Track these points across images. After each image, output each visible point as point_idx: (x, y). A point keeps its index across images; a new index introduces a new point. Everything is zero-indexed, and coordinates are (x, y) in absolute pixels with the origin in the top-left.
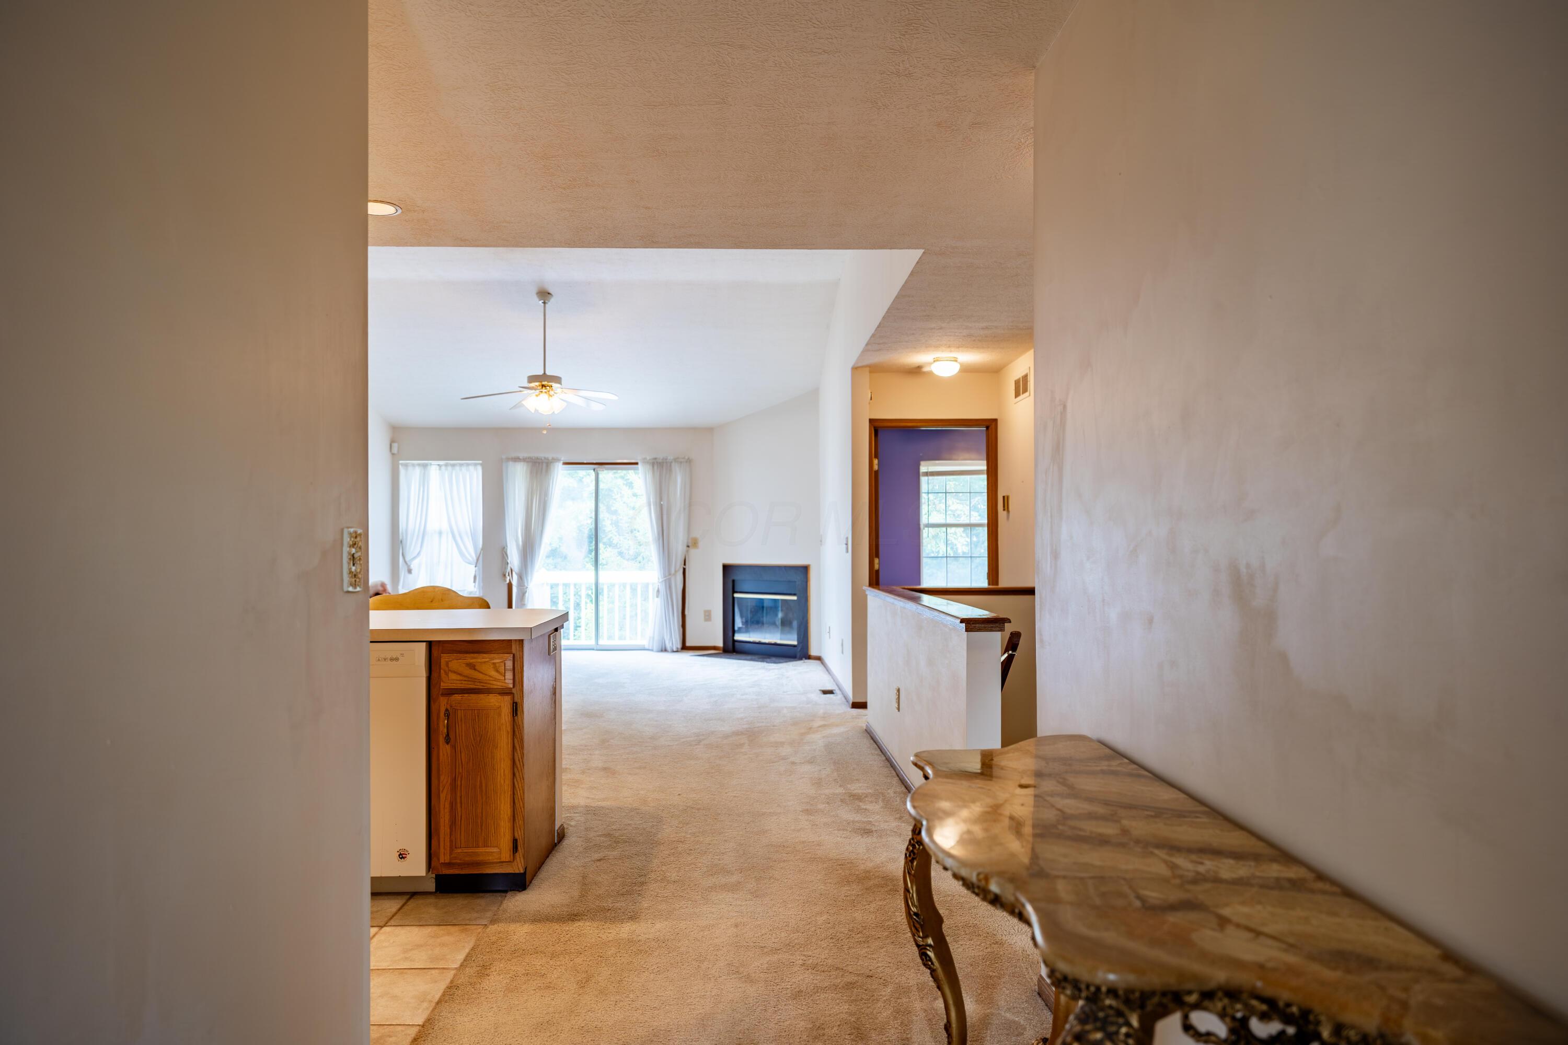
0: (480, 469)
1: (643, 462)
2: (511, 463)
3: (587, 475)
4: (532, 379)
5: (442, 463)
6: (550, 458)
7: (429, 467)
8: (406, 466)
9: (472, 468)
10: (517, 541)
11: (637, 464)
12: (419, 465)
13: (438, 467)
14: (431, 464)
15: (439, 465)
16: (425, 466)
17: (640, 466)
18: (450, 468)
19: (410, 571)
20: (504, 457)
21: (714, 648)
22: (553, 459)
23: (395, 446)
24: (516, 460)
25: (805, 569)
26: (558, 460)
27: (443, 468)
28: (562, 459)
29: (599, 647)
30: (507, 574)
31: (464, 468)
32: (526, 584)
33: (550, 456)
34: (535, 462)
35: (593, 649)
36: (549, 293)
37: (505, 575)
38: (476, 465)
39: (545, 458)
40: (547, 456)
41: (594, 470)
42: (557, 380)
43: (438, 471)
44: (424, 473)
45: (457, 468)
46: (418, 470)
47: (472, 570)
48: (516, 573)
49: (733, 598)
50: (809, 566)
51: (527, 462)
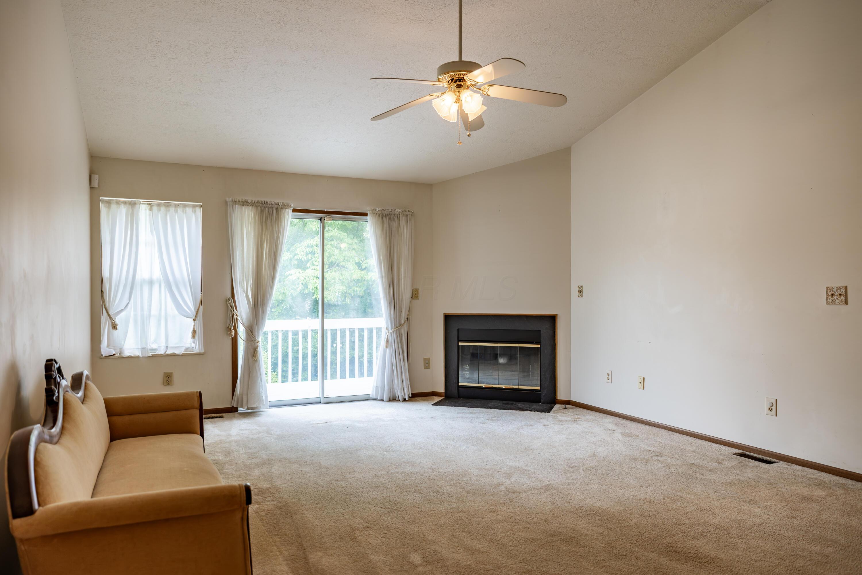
0: (199, 212)
1: (373, 213)
2: (237, 208)
5: (153, 202)
6: (281, 204)
7: (137, 206)
8: (109, 203)
9: (189, 210)
11: (365, 214)
12: (125, 203)
13: (148, 207)
14: (141, 203)
15: (149, 204)
16: (133, 204)
17: (369, 218)
18: (163, 209)
19: (114, 327)
20: (229, 199)
21: (434, 394)
22: (284, 205)
23: (96, 177)
24: (244, 203)
25: (553, 319)
26: (288, 206)
27: (155, 208)
28: (292, 205)
29: (325, 401)
30: (232, 327)
31: (180, 210)
32: (257, 339)
33: (280, 201)
34: (265, 207)
35: (319, 403)
37: (230, 329)
38: (194, 206)
39: (275, 203)
40: (277, 201)
41: (322, 219)
43: (148, 212)
44: (132, 214)
45: (172, 209)
46: (123, 210)
47: (189, 324)
48: (243, 325)
49: (458, 346)
50: (557, 315)
51: (256, 206)
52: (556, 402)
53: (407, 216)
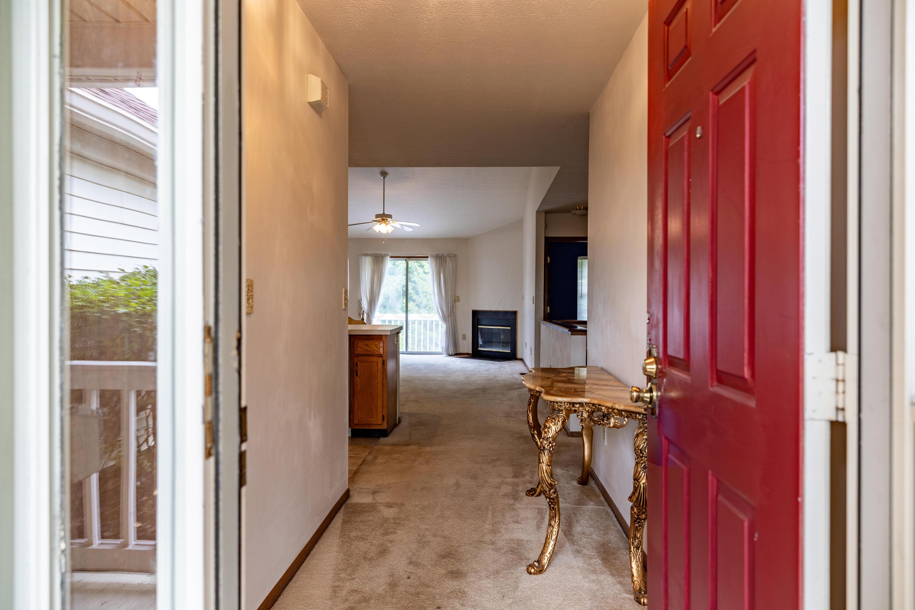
1: (431, 257)
2: (363, 257)
3: (402, 263)
4: (377, 216)
6: (383, 254)
10: (367, 298)
11: (428, 257)
17: (429, 259)
20: (360, 253)
21: (468, 354)
22: (385, 255)
24: (366, 255)
25: (515, 313)
26: (387, 255)
28: (390, 255)
29: (407, 353)
30: (361, 314)
32: (371, 319)
33: (383, 253)
34: (376, 256)
35: (405, 354)
36: (386, 173)
37: (360, 314)
39: (381, 254)
40: (382, 253)
41: (406, 260)
42: (390, 216)
48: (366, 313)
49: (478, 328)
50: (517, 311)
51: (372, 256)
52: (516, 359)
53: (451, 257)
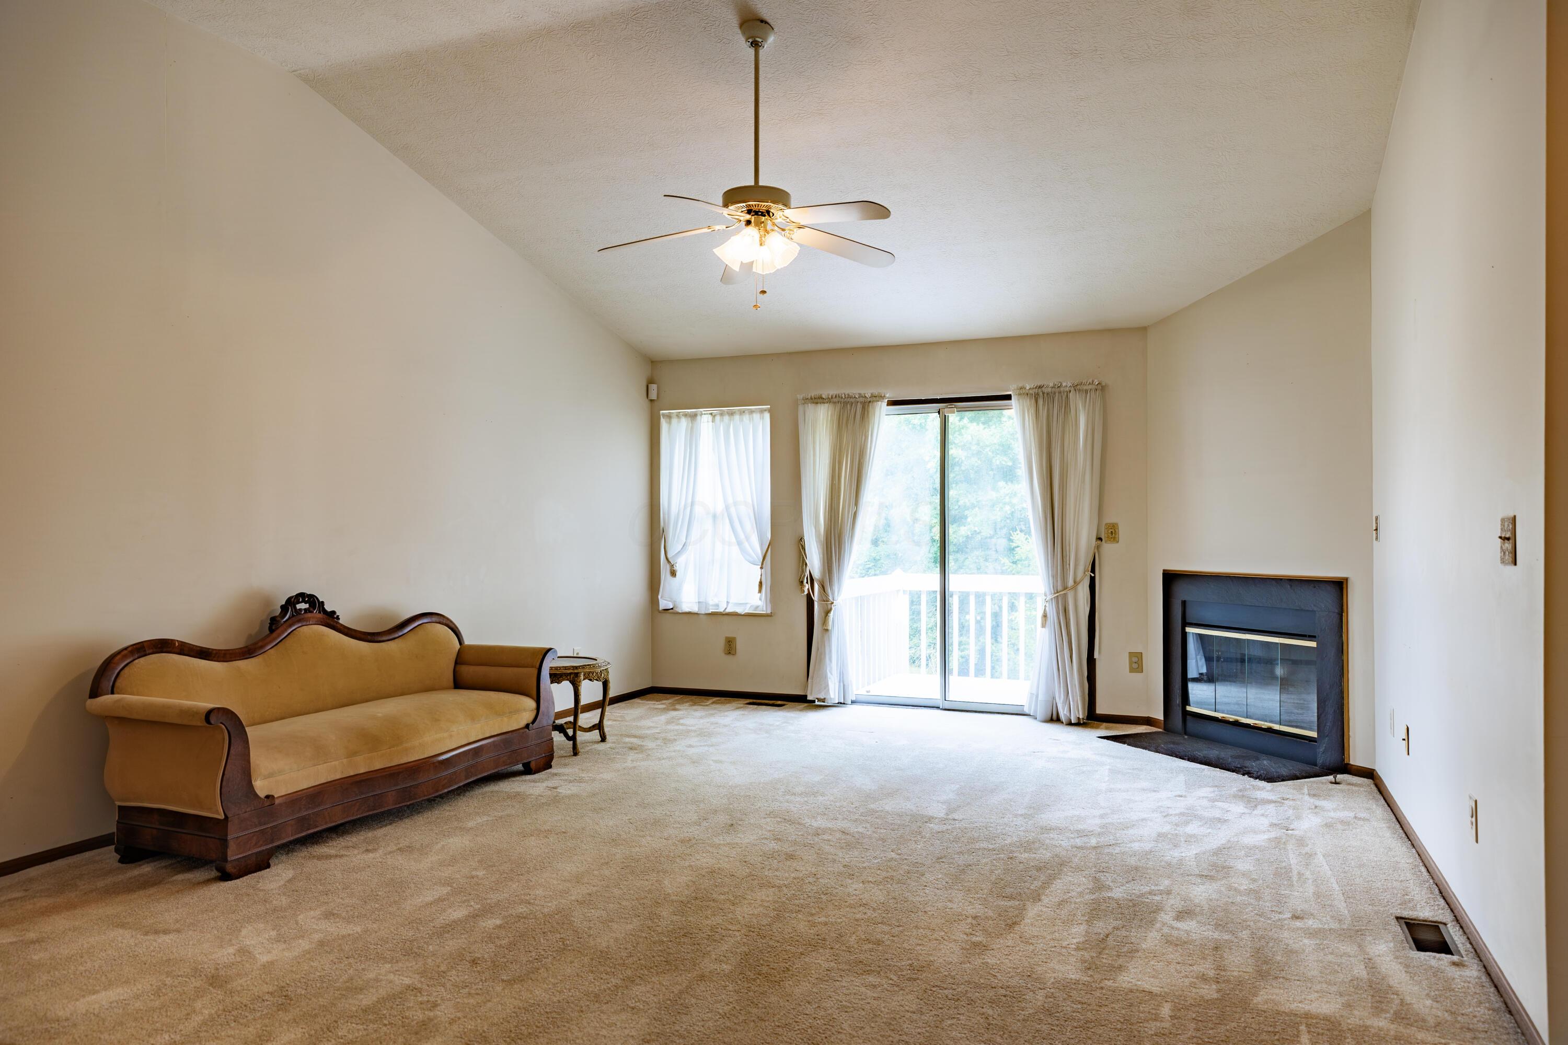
0: (767, 416)
1: (1020, 394)
2: (810, 407)
3: (931, 419)
4: (732, 197)
5: (715, 411)
6: (868, 396)
7: (699, 417)
8: (669, 417)
9: (756, 416)
10: (817, 531)
11: (1008, 397)
12: (686, 415)
13: (710, 417)
14: (702, 414)
15: (711, 414)
16: (694, 417)
17: (1013, 401)
18: (726, 418)
19: (673, 573)
20: (800, 397)
21: (1148, 722)
22: (873, 396)
23: (653, 387)
24: (818, 400)
25: (1339, 586)
26: (880, 397)
27: (718, 418)
28: (886, 395)
29: (947, 705)
30: (805, 581)
31: (746, 417)
32: (831, 598)
33: (868, 392)
34: (846, 403)
35: (938, 708)
36: (762, 21)
37: (802, 582)
38: (762, 411)
39: (860, 396)
40: (862, 392)
41: (939, 412)
42: (780, 197)
43: (711, 423)
44: (692, 428)
45: (737, 417)
46: (684, 422)
47: (755, 573)
48: (817, 580)
49: (1184, 635)
50: (1347, 579)
51: (835, 403)
52: (1346, 769)
53: (1086, 391)
